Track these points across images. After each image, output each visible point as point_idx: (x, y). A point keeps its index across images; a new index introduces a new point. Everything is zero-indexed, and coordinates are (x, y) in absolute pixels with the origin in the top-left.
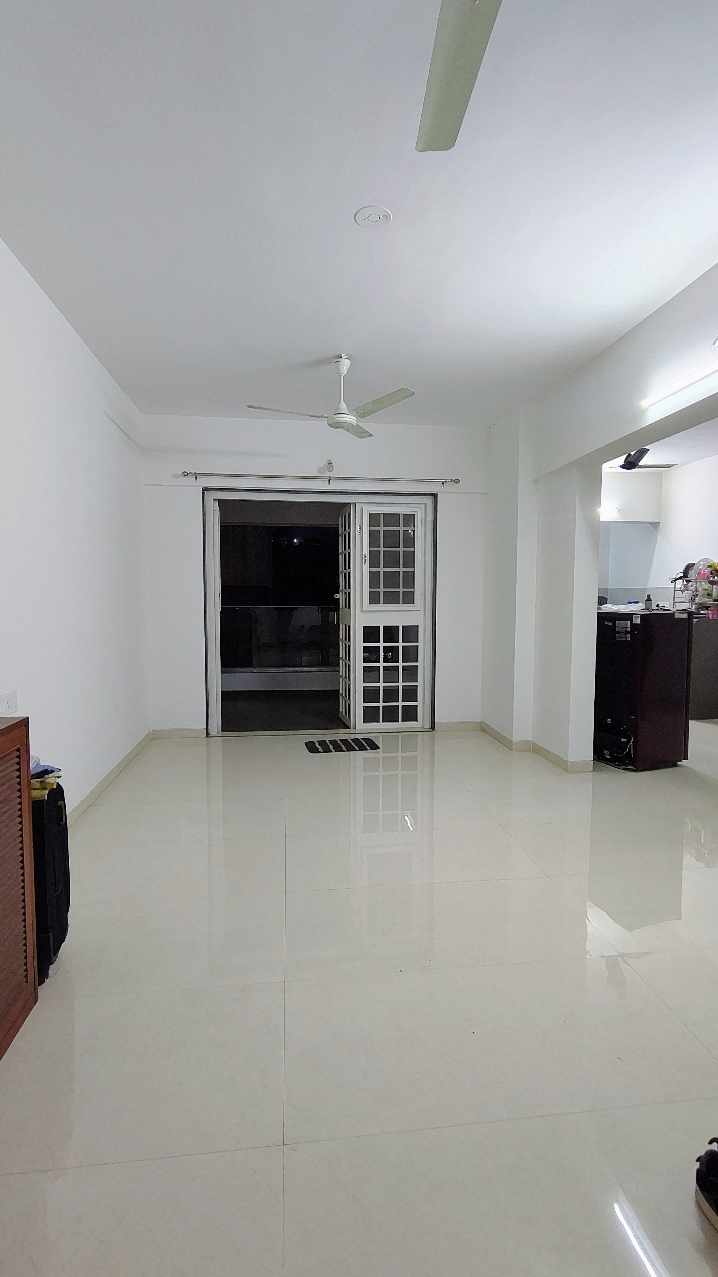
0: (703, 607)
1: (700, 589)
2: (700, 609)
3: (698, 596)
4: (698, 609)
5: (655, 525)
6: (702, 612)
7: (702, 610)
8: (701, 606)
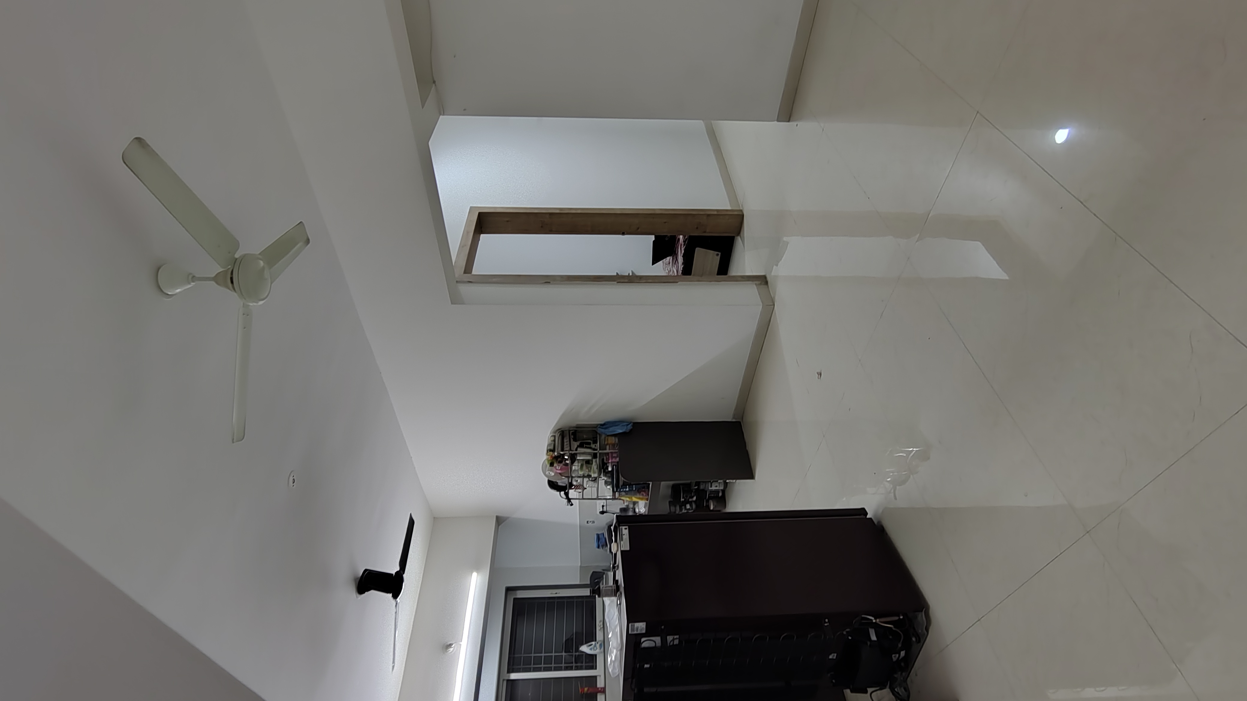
0: (603, 468)
1: (581, 473)
2: (607, 471)
3: (590, 473)
4: (606, 473)
5: (499, 521)
6: (610, 469)
7: (608, 469)
8: (602, 470)
